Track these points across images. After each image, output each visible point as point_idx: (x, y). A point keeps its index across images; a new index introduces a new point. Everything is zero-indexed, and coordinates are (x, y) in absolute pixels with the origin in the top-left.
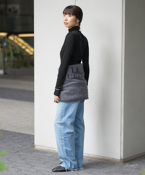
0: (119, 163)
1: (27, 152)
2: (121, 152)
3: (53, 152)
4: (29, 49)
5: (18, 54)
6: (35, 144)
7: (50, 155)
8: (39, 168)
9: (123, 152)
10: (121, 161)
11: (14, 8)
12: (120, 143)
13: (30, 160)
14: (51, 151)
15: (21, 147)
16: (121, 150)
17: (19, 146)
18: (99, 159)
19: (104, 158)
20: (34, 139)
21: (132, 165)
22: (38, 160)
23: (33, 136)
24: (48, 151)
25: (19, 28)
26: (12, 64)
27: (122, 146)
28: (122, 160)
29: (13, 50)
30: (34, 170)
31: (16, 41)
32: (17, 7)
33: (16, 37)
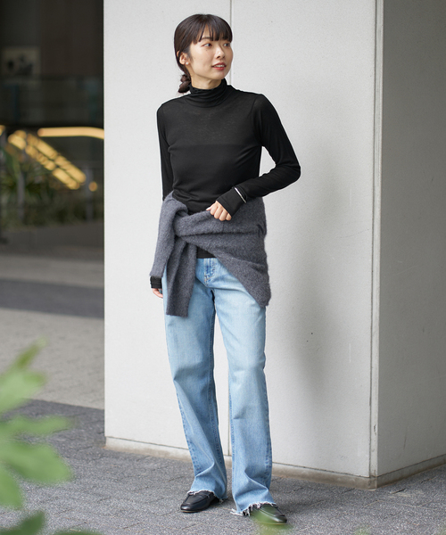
0: (364, 486)
1: (82, 459)
2: (372, 453)
3: (161, 456)
4: (64, 170)
5: (39, 185)
6: (106, 434)
7: (151, 465)
8: (122, 504)
9: (378, 456)
10: (371, 481)
11: (22, 59)
12: (368, 427)
13: (96, 482)
14: (157, 455)
15: (63, 442)
16: (372, 448)
17: (59, 440)
18: (303, 476)
19: (319, 474)
20: (102, 421)
21: (404, 495)
22: (118, 480)
23: (101, 413)
24: (147, 454)
25: (36, 115)
26: (21, 213)
27: (375, 437)
28: (373, 479)
29: (25, 174)
30: (108, 509)
31: (30, 151)
32: (32, 55)
33: (33, 140)
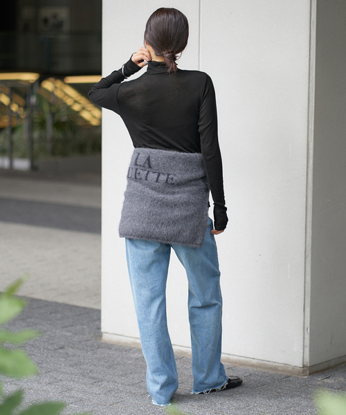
0: (299, 374)
1: (83, 349)
2: (305, 349)
4: (89, 111)
5: (64, 123)
6: (103, 330)
7: (136, 355)
8: (111, 386)
9: (310, 351)
10: (304, 370)
11: (55, 17)
12: (302, 329)
13: (92, 368)
15: (70, 336)
16: (305, 345)
17: (66, 334)
19: (265, 364)
20: (99, 319)
21: (329, 381)
22: (110, 367)
23: (99, 312)
24: (133, 346)
25: (65, 64)
26: (49, 146)
27: (307, 337)
28: (306, 368)
29: (53, 114)
30: (100, 389)
31: (59, 94)
32: (63, 14)
33: (59, 83)
